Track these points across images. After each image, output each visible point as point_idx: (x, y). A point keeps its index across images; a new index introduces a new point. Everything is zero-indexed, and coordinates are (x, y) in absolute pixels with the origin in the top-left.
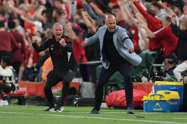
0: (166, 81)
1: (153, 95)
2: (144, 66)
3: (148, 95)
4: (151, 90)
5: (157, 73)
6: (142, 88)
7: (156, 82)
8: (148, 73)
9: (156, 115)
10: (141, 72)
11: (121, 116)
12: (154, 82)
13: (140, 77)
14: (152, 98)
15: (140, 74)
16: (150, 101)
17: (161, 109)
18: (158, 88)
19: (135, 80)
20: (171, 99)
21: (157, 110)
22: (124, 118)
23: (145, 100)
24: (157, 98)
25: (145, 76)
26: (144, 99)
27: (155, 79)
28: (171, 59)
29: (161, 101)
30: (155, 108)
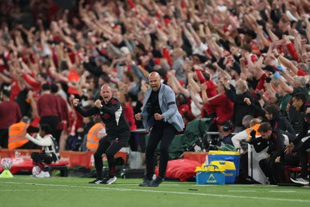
0: (221, 150)
1: (207, 166)
2: (197, 134)
3: (202, 165)
4: (205, 160)
5: (211, 142)
6: (195, 158)
7: (210, 151)
8: (201, 141)
9: (209, 187)
10: (194, 140)
11: (172, 189)
12: (208, 151)
13: (193, 145)
14: (206, 169)
15: (193, 143)
16: (203, 173)
17: (215, 181)
18: (212, 158)
19: (187, 149)
20: (226, 170)
21: (211, 182)
23: (199, 172)
24: (212, 169)
25: (198, 146)
26: (197, 170)
27: (208, 148)
28: (226, 126)
29: (216, 172)
30: (209, 180)
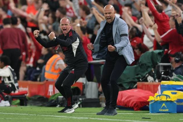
0: (173, 80)
1: (160, 96)
2: (150, 65)
3: (154, 95)
4: (158, 90)
5: (163, 73)
6: (148, 88)
7: (162, 81)
8: (154, 72)
9: (162, 116)
10: (147, 71)
11: (126, 117)
12: (160, 81)
13: (146, 76)
14: (158, 99)
15: (146, 74)
16: (156, 102)
17: (167, 110)
18: (164, 88)
19: (141, 80)
20: (177, 99)
21: (164, 110)
22: (129, 120)
23: (151, 101)
24: (164, 99)
25: (151, 76)
26: (149, 100)
27: (161, 79)
28: (177, 58)
29: (168, 101)
30: (162, 109)
